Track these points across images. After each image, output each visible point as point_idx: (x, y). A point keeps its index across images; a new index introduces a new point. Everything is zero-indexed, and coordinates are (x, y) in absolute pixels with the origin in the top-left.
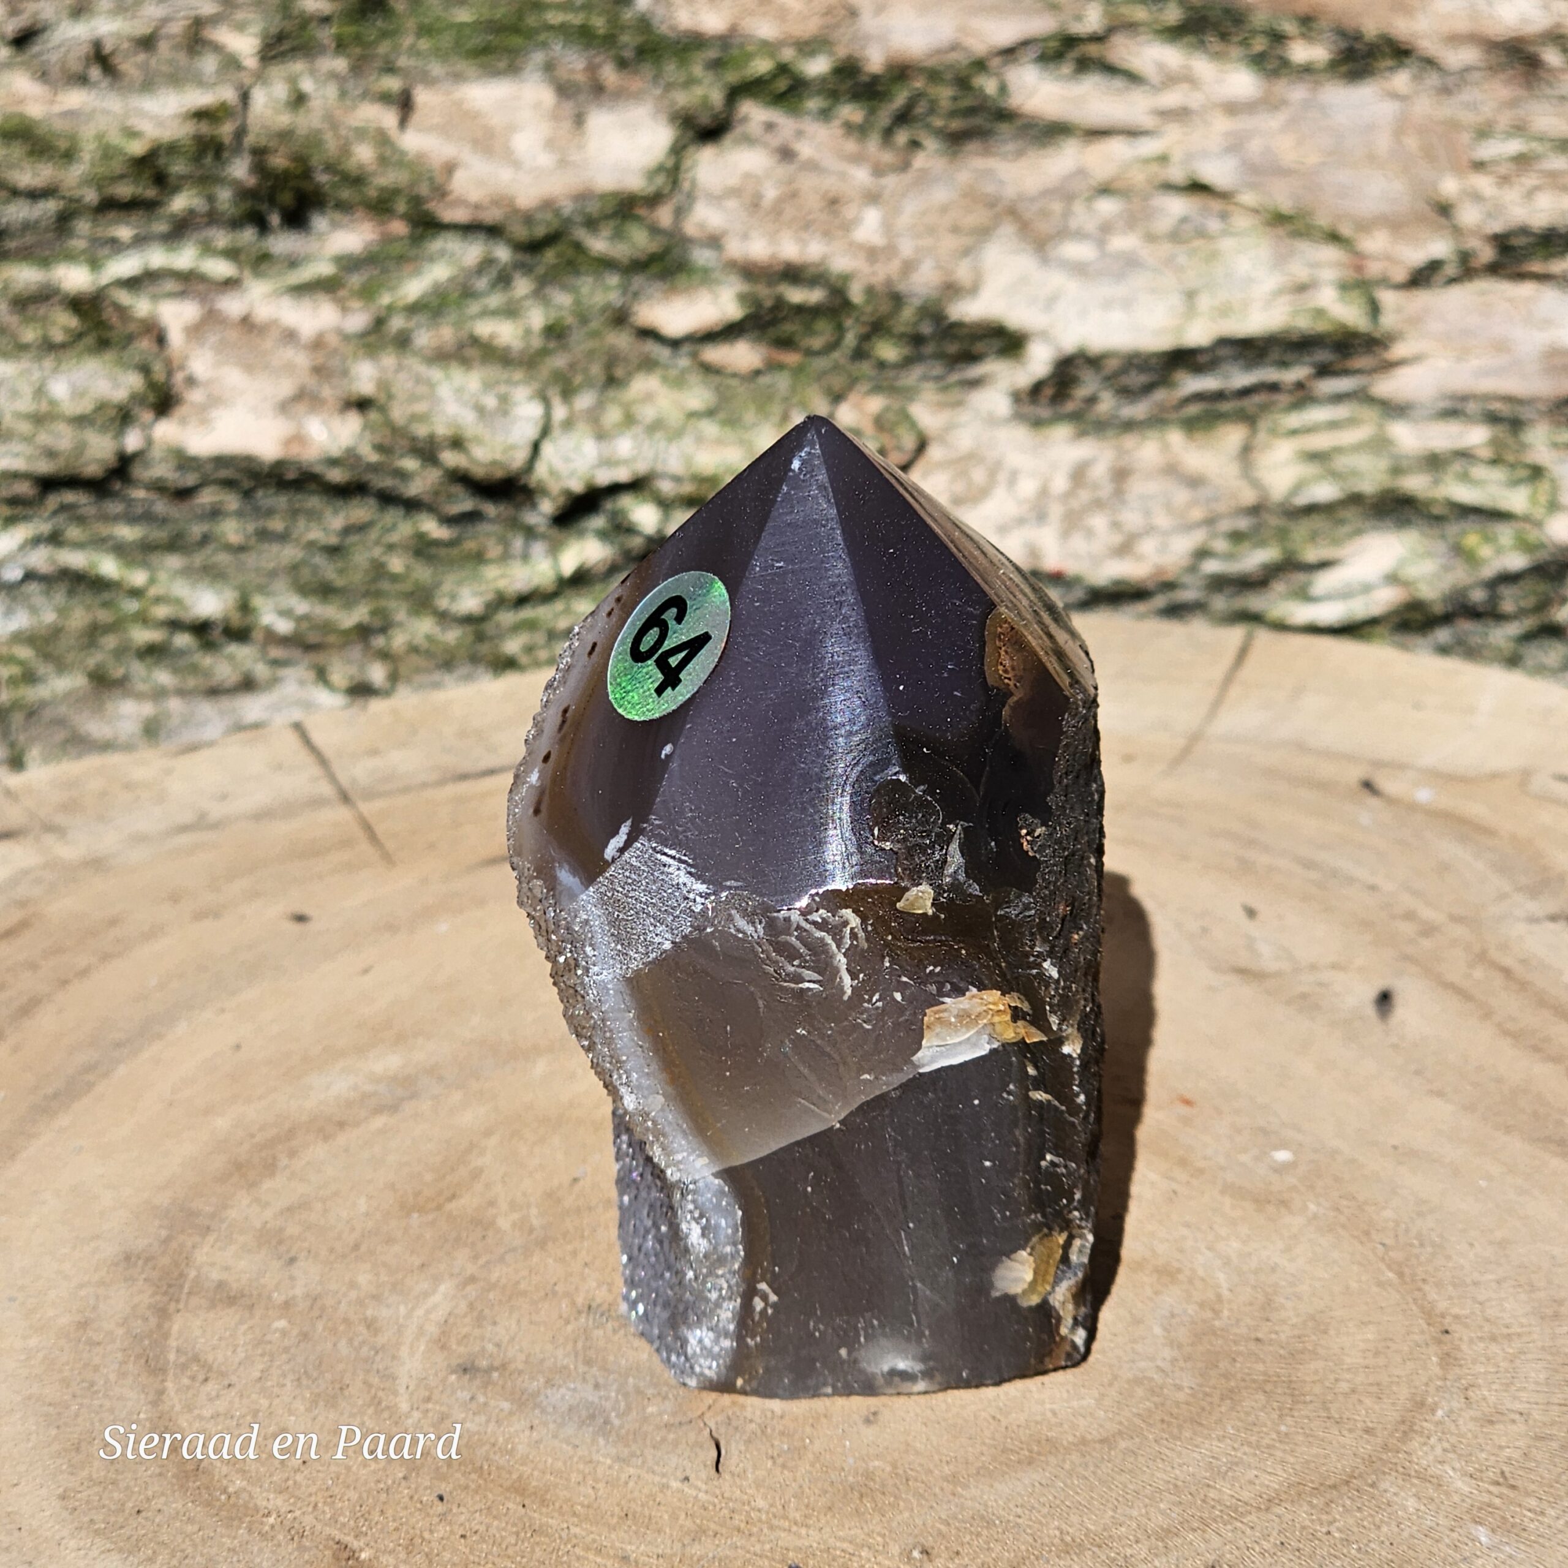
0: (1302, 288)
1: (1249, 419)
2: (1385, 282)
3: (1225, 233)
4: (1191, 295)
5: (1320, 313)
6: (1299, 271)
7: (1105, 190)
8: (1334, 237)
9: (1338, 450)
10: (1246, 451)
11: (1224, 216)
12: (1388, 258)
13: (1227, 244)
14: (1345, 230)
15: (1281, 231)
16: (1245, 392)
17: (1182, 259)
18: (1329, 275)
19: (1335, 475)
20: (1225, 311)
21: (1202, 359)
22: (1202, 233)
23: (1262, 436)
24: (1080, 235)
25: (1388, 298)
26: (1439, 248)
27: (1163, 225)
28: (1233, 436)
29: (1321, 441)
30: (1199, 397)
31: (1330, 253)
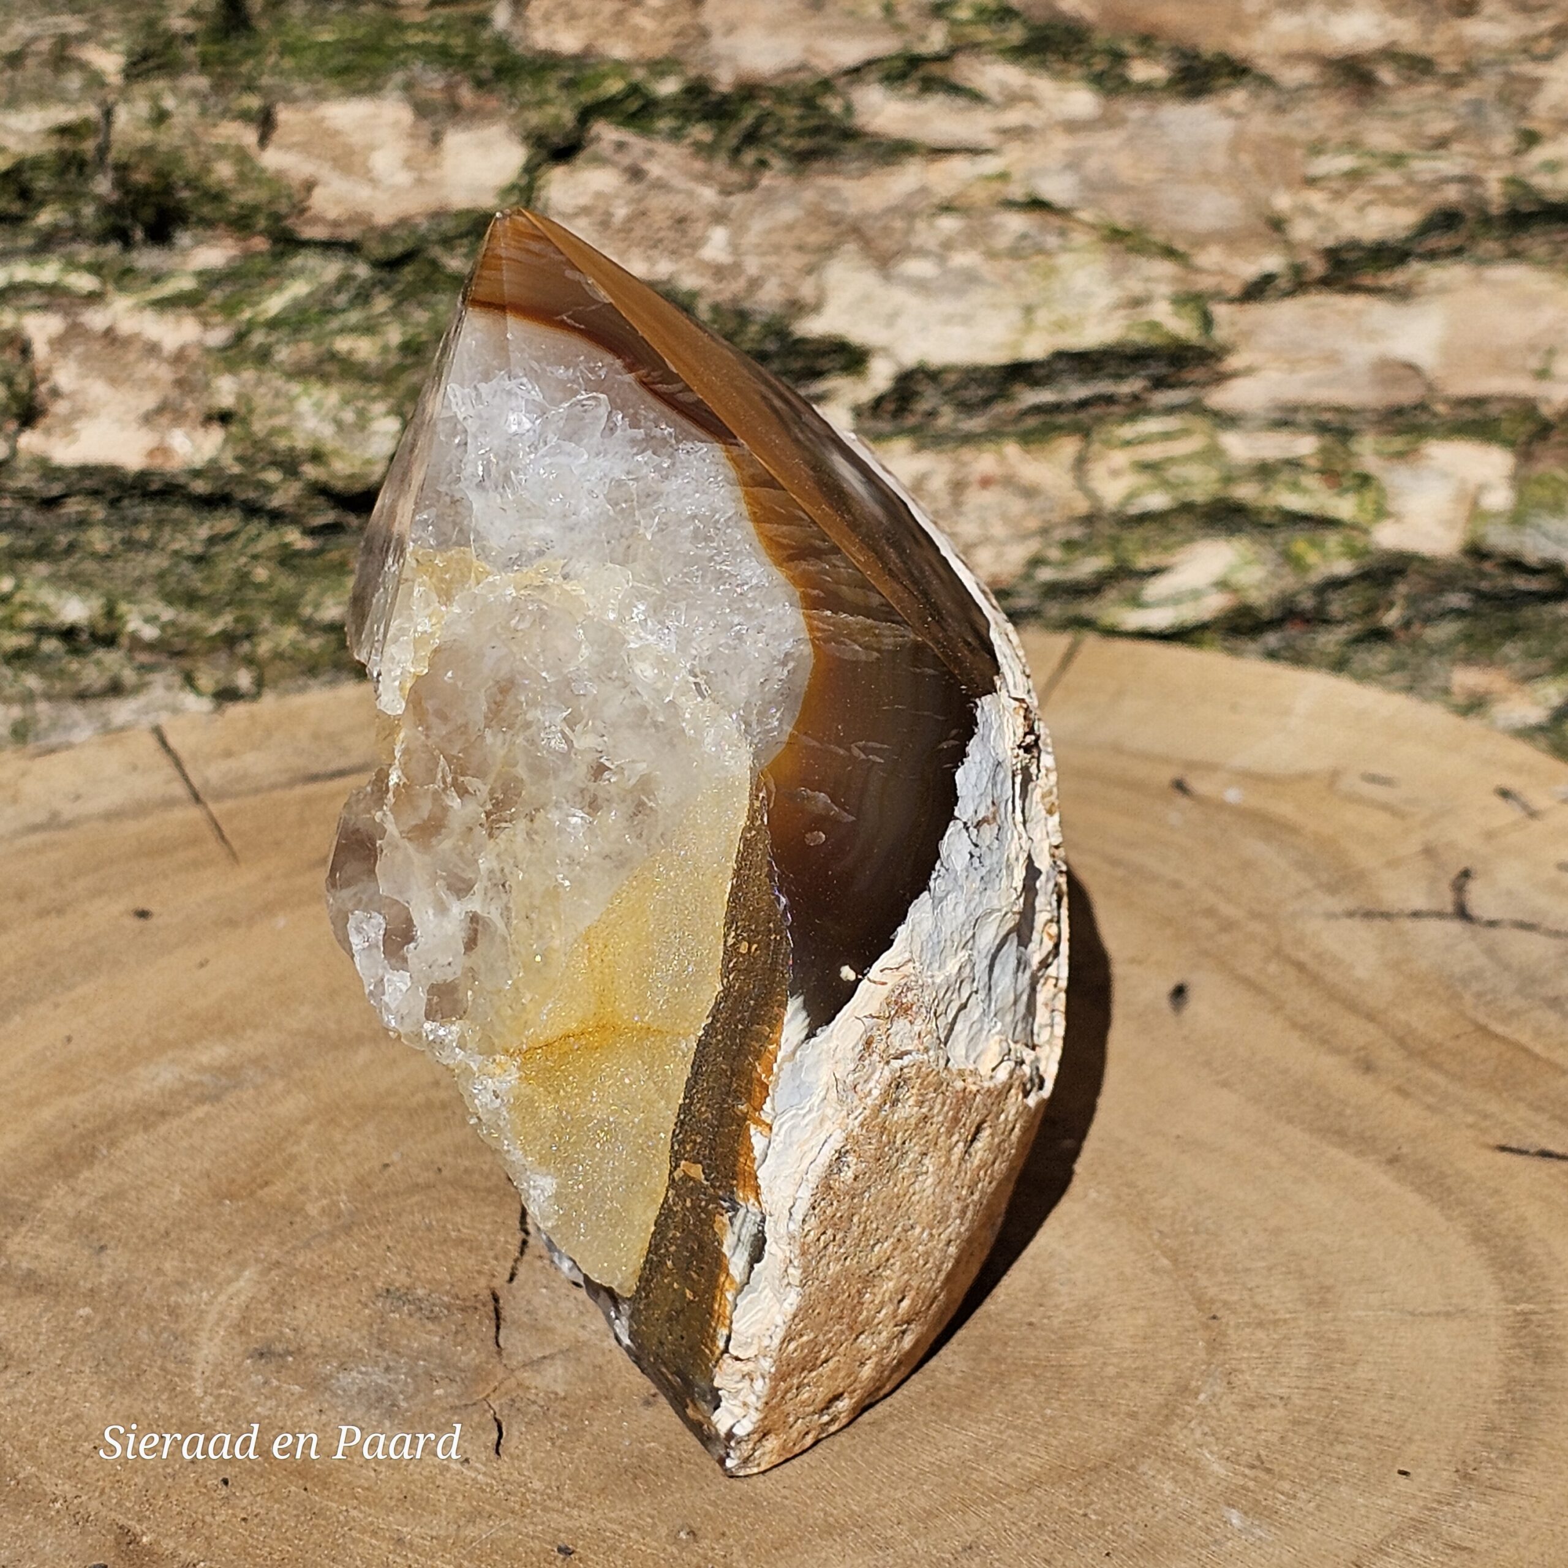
0: (1137, 302)
1: (1085, 432)
2: (1218, 296)
3: (1065, 249)
4: (1028, 310)
5: (1154, 326)
6: (1135, 287)
7: (947, 208)
8: (1169, 253)
9: (1171, 460)
10: (1081, 463)
11: (1062, 233)
12: (1222, 272)
13: (1064, 260)
14: (1180, 246)
15: (1116, 246)
16: (1083, 404)
17: (1022, 275)
18: (1164, 289)
19: (1166, 485)
20: (1061, 326)
21: (1041, 372)
22: (1041, 250)
23: (1096, 447)
24: (921, 252)
25: (1221, 311)
26: (1272, 262)
27: (1002, 242)
28: (1068, 447)
29: (1154, 452)
30: (1038, 409)
31: (1164, 268)
